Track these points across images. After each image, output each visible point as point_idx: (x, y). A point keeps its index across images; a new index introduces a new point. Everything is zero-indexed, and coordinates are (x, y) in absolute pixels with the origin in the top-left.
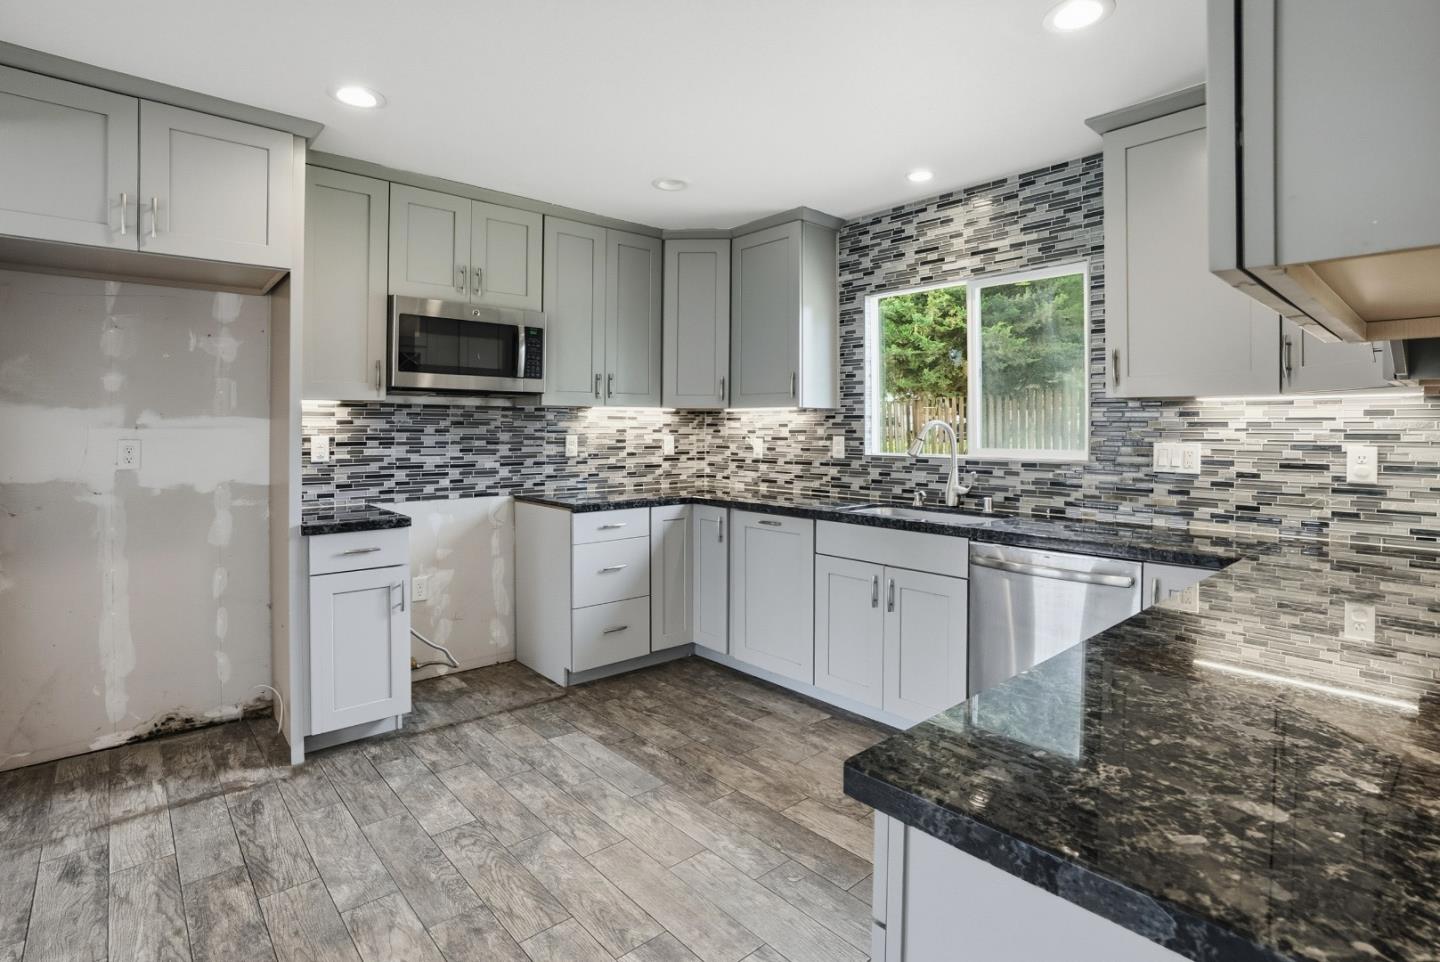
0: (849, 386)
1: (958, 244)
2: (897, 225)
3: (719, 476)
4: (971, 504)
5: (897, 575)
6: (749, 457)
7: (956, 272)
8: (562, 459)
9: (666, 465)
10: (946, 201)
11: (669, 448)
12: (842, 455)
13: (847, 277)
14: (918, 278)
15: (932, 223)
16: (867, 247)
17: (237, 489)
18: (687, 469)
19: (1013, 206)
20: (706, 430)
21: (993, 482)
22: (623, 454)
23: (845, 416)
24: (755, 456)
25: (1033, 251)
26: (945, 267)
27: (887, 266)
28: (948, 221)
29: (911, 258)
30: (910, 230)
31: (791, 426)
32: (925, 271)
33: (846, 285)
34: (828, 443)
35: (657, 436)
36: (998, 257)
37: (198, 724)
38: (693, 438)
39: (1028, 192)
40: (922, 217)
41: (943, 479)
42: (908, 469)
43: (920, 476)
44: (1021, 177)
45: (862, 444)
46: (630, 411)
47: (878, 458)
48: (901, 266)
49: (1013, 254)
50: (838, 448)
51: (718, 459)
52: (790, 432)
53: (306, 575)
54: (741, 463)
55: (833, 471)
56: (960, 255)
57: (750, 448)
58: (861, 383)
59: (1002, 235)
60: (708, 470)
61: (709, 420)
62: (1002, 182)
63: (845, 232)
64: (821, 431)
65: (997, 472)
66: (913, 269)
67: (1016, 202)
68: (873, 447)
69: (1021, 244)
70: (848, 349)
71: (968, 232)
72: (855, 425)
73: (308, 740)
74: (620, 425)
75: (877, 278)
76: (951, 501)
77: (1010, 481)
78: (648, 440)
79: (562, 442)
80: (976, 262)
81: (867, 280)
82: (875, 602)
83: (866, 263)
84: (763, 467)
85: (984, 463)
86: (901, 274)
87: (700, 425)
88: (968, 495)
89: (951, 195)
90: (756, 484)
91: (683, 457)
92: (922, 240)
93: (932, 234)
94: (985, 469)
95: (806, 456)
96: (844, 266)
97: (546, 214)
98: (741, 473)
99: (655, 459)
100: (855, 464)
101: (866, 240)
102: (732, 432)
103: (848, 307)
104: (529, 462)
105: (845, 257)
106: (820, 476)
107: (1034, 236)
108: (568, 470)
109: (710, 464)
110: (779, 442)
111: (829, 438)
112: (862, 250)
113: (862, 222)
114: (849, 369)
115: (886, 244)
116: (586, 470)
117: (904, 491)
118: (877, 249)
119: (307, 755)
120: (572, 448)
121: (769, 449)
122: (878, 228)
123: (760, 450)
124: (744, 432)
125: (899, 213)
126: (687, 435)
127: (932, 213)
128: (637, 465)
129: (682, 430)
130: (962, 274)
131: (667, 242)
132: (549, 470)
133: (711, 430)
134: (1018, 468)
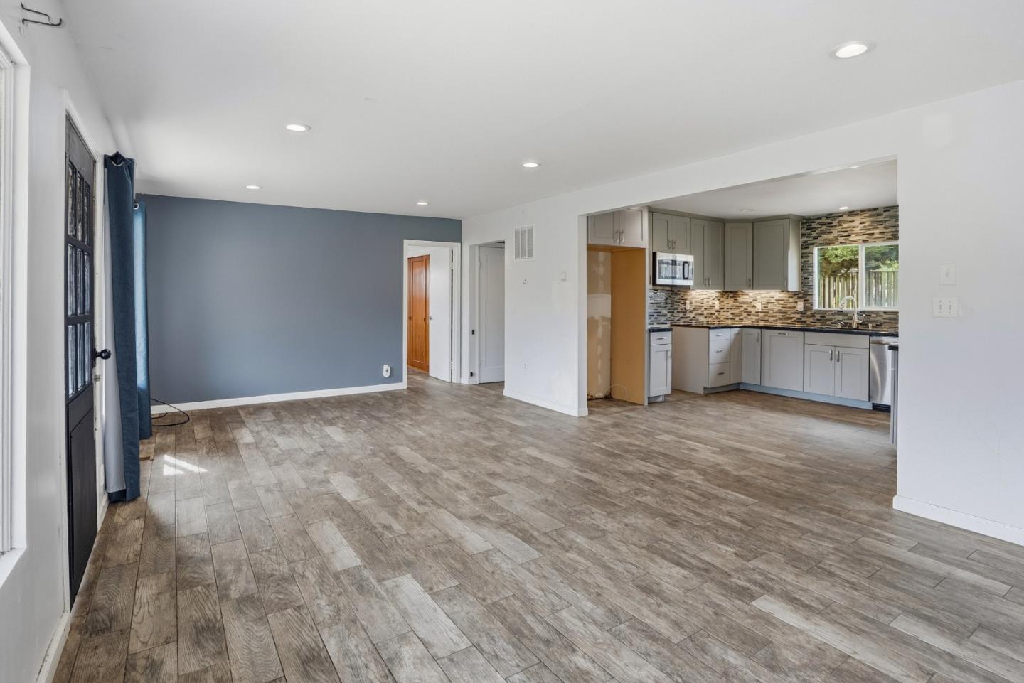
0: (805, 281)
1: (857, 230)
2: (829, 221)
3: (737, 319)
4: (862, 327)
5: (839, 349)
6: (754, 311)
7: (855, 241)
8: (685, 311)
9: (716, 314)
10: (851, 213)
11: (717, 307)
12: (802, 309)
13: (805, 239)
14: (838, 242)
15: (846, 222)
16: (815, 228)
17: (604, 319)
18: (723, 315)
19: (880, 218)
20: (729, 299)
21: (871, 319)
22: (703, 309)
23: (804, 293)
24: (757, 310)
25: (889, 235)
26: (851, 239)
27: (825, 236)
28: (853, 221)
29: (835, 233)
30: (835, 223)
31: (777, 298)
32: (841, 239)
33: (805, 242)
34: (795, 305)
35: (713, 302)
36: (874, 237)
37: (594, 397)
38: (725, 302)
39: (887, 213)
40: (841, 219)
41: (851, 318)
42: (833, 315)
43: (840, 317)
44: (884, 208)
45: (812, 305)
46: (705, 291)
47: (818, 311)
48: (831, 237)
49: (879, 236)
50: (800, 306)
51: (737, 311)
52: (776, 300)
53: (650, 345)
54: (749, 313)
55: (798, 316)
56: (857, 234)
57: (754, 307)
58: (812, 281)
59: (876, 229)
60: (731, 316)
61: (731, 295)
62: (875, 209)
63: (804, 221)
64: (791, 300)
65: (873, 315)
66: (836, 239)
67: (881, 217)
68: (816, 307)
69: (884, 233)
70: (805, 268)
71: (861, 226)
72: (808, 298)
73: (649, 398)
74: (702, 297)
75: (820, 240)
76: (855, 326)
77: (878, 318)
78: (711, 303)
79: (685, 304)
80: (864, 237)
81: (815, 241)
82: (831, 359)
83: (814, 234)
84: (761, 315)
85: (868, 312)
86: (830, 240)
87: (728, 297)
88: (861, 324)
89: (854, 211)
90: (758, 322)
91: (722, 310)
92: (840, 227)
93: (845, 225)
94: (868, 314)
95: (784, 310)
96: (803, 235)
97: (692, 217)
98: (749, 317)
99: (713, 311)
100: (809, 313)
101: (814, 225)
102: (744, 300)
103: (805, 251)
104: (676, 311)
105: (804, 231)
106: (791, 318)
107: (889, 230)
108: (688, 315)
109: (732, 314)
110: (770, 305)
111: (796, 303)
112: (813, 229)
113: (812, 218)
114: (806, 276)
115: (824, 228)
116: (692, 315)
117: (832, 323)
118: (819, 230)
119: (649, 403)
120: (688, 307)
121: (765, 307)
122: (820, 221)
123: (759, 307)
124: (751, 300)
125: (829, 216)
126: (723, 301)
127: (845, 218)
128: (708, 314)
129: (721, 299)
130: (859, 242)
131: (727, 224)
132: (681, 315)
133: (733, 299)
134: (882, 314)
